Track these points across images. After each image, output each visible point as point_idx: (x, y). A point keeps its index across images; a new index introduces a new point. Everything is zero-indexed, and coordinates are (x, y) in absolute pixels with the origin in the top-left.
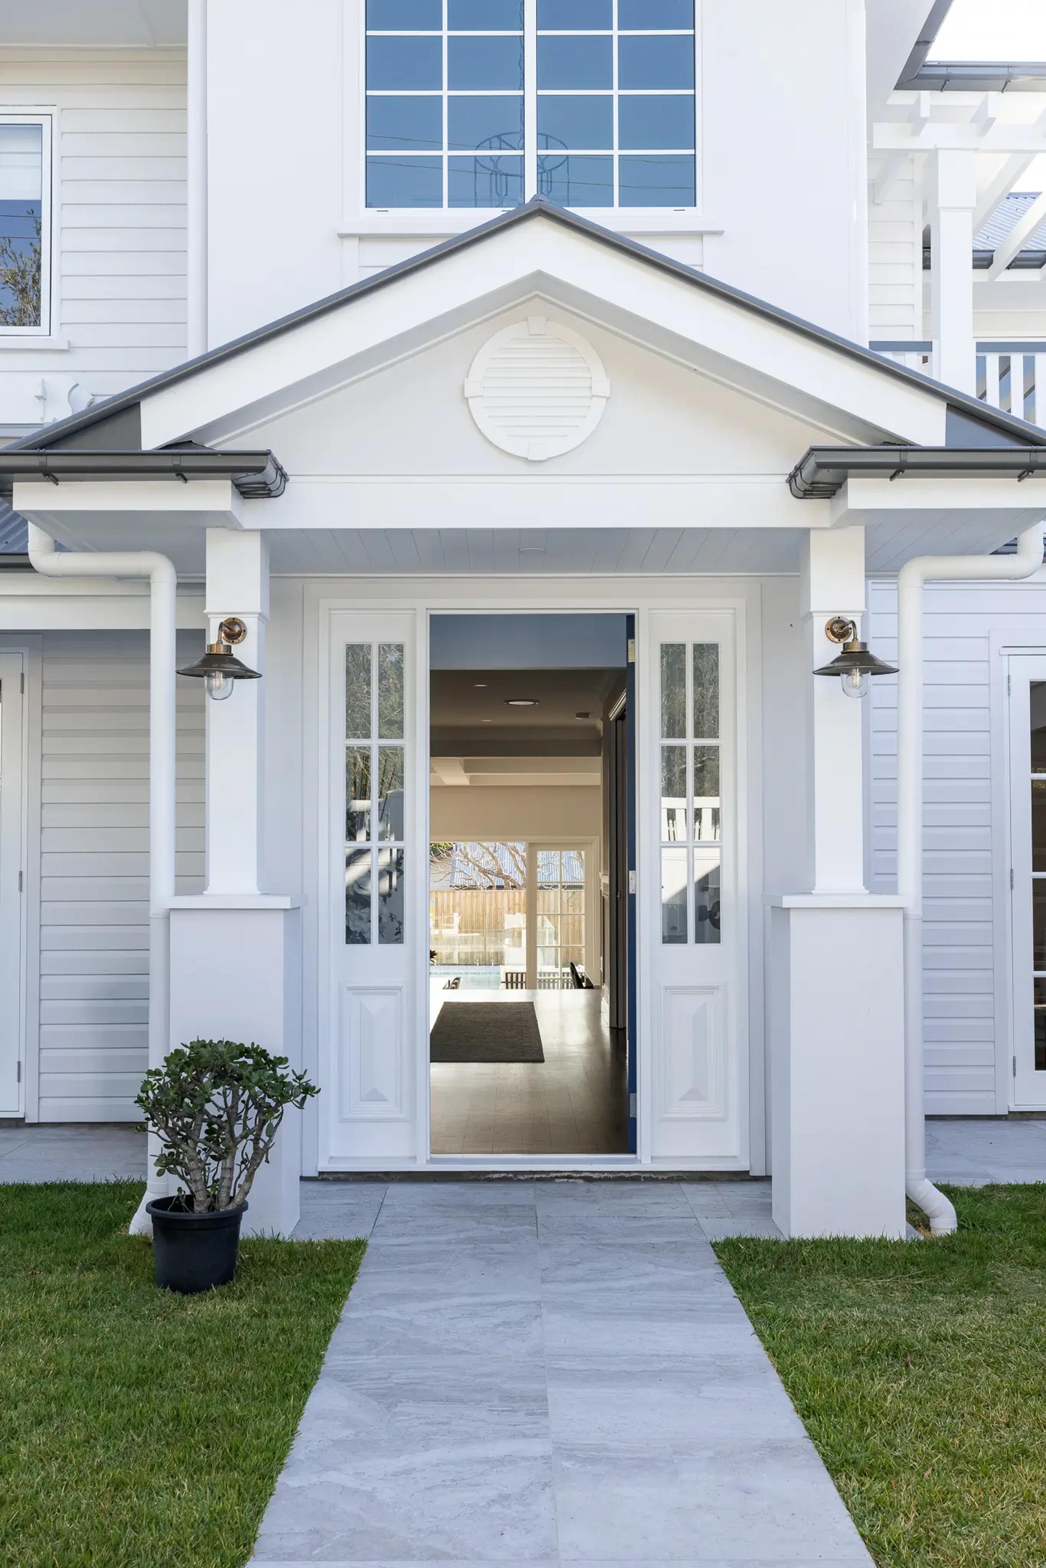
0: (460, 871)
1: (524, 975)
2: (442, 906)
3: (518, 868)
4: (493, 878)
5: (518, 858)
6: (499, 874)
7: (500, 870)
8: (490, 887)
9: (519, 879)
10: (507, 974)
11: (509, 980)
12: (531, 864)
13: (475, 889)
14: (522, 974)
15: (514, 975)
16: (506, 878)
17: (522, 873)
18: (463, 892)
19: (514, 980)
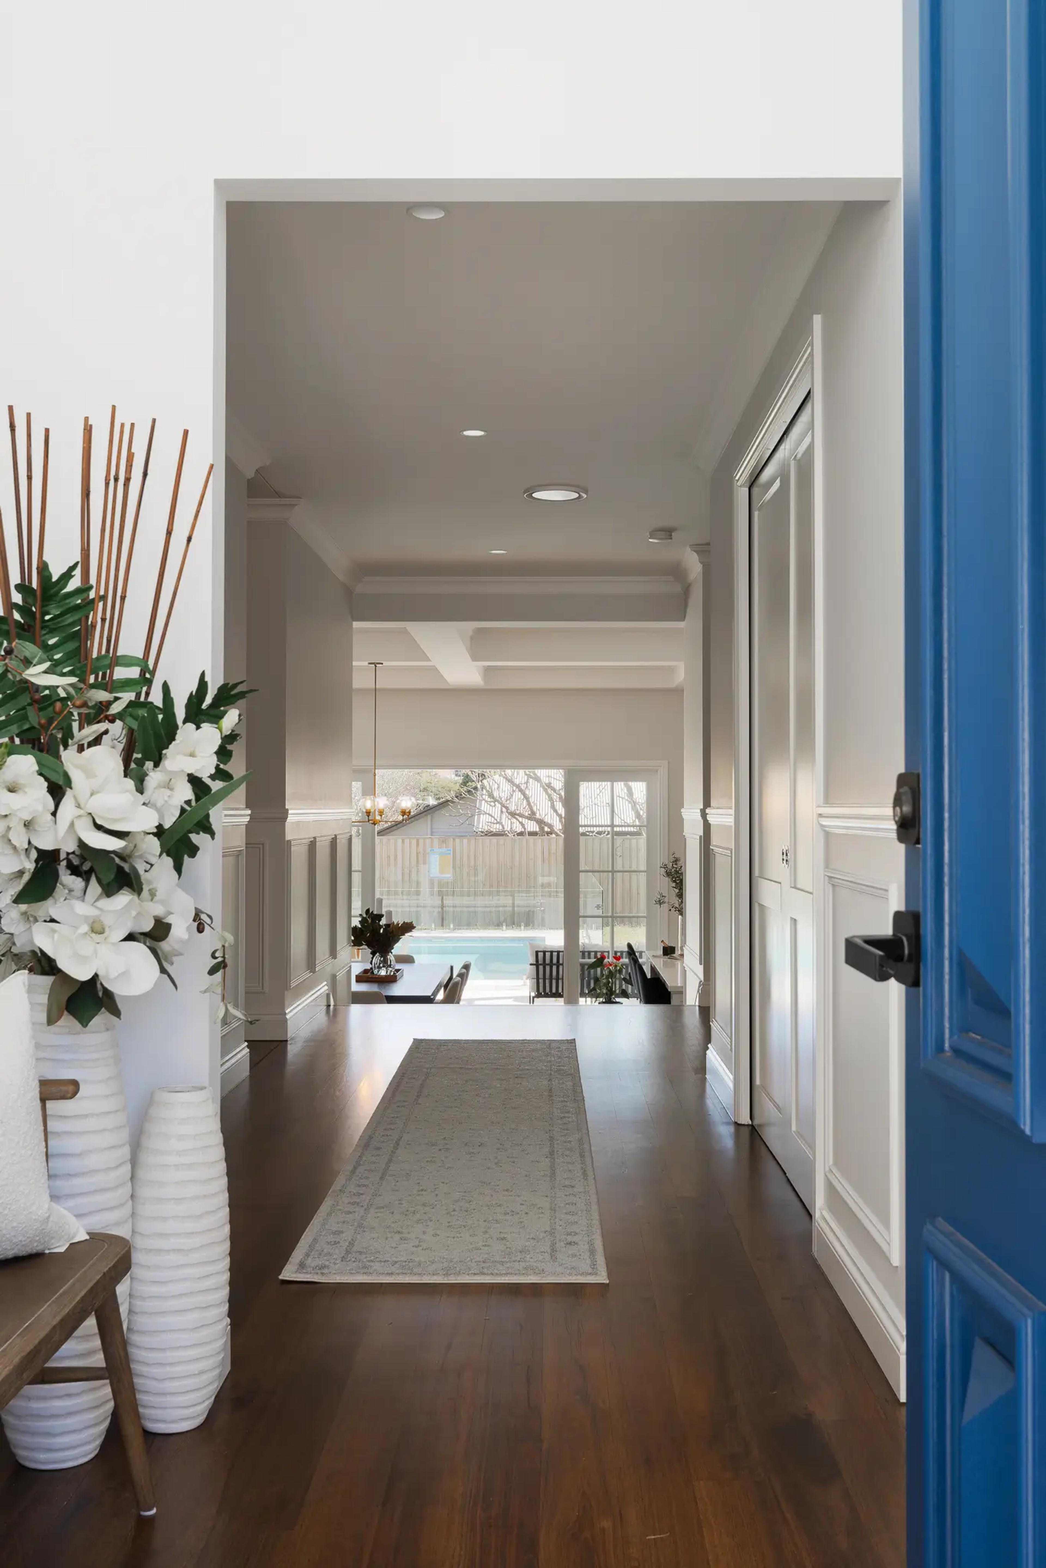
0: (486, 813)
1: (561, 954)
2: (461, 859)
3: (555, 811)
4: (525, 821)
5: (555, 797)
6: (532, 817)
7: (533, 813)
8: (521, 834)
9: (558, 826)
10: (537, 952)
11: (541, 961)
12: (571, 802)
13: (502, 835)
14: (558, 952)
15: (548, 955)
16: (540, 822)
17: (560, 816)
18: (487, 839)
19: (548, 961)
